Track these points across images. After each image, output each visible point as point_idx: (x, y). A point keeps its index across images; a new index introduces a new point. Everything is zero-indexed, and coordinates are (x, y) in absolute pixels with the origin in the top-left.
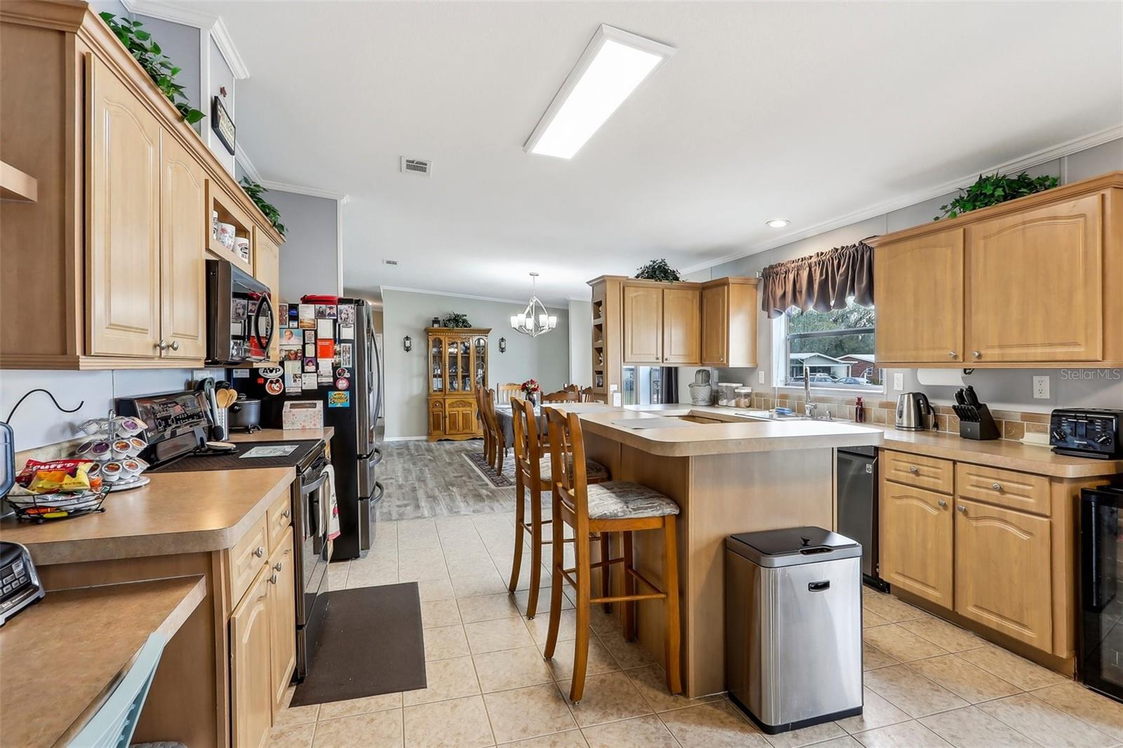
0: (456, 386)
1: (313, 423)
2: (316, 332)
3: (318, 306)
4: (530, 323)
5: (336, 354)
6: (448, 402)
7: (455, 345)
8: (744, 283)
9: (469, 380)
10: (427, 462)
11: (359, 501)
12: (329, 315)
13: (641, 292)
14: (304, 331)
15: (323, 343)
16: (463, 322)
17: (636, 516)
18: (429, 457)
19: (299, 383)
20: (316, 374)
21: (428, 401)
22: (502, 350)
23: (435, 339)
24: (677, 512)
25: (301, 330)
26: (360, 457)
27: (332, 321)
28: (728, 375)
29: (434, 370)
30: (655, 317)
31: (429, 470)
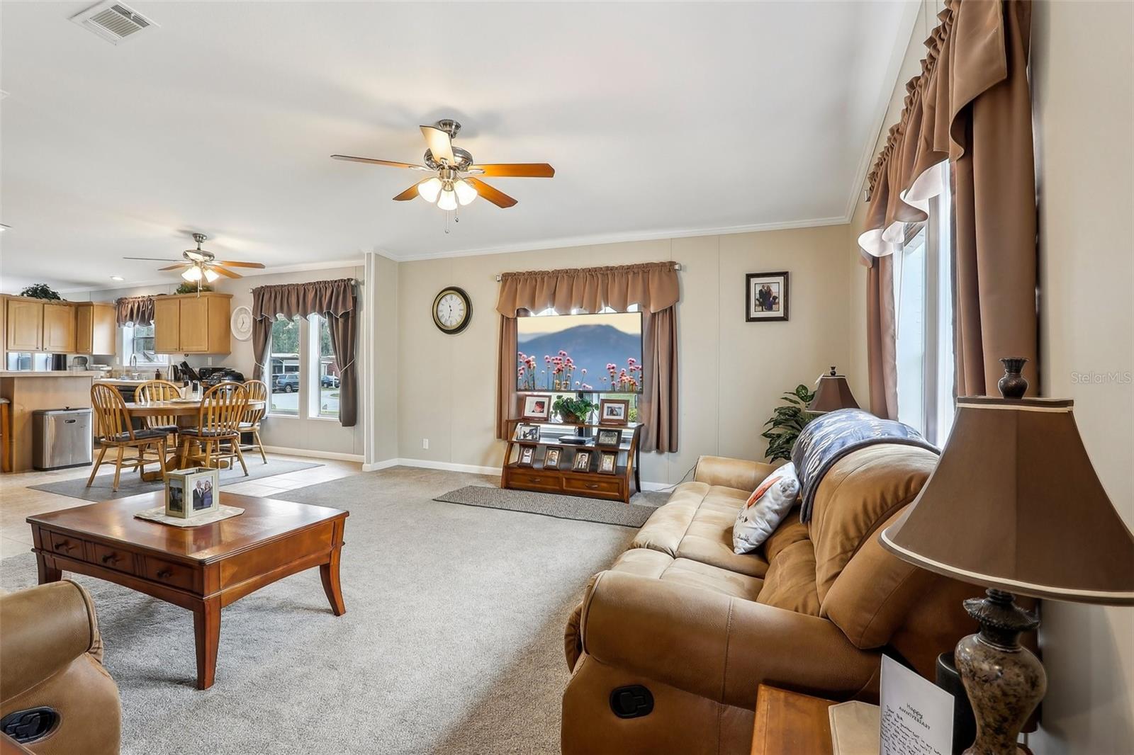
8: (105, 306)
13: (24, 305)
24: (8, 402)
28: (99, 360)
30: (36, 322)
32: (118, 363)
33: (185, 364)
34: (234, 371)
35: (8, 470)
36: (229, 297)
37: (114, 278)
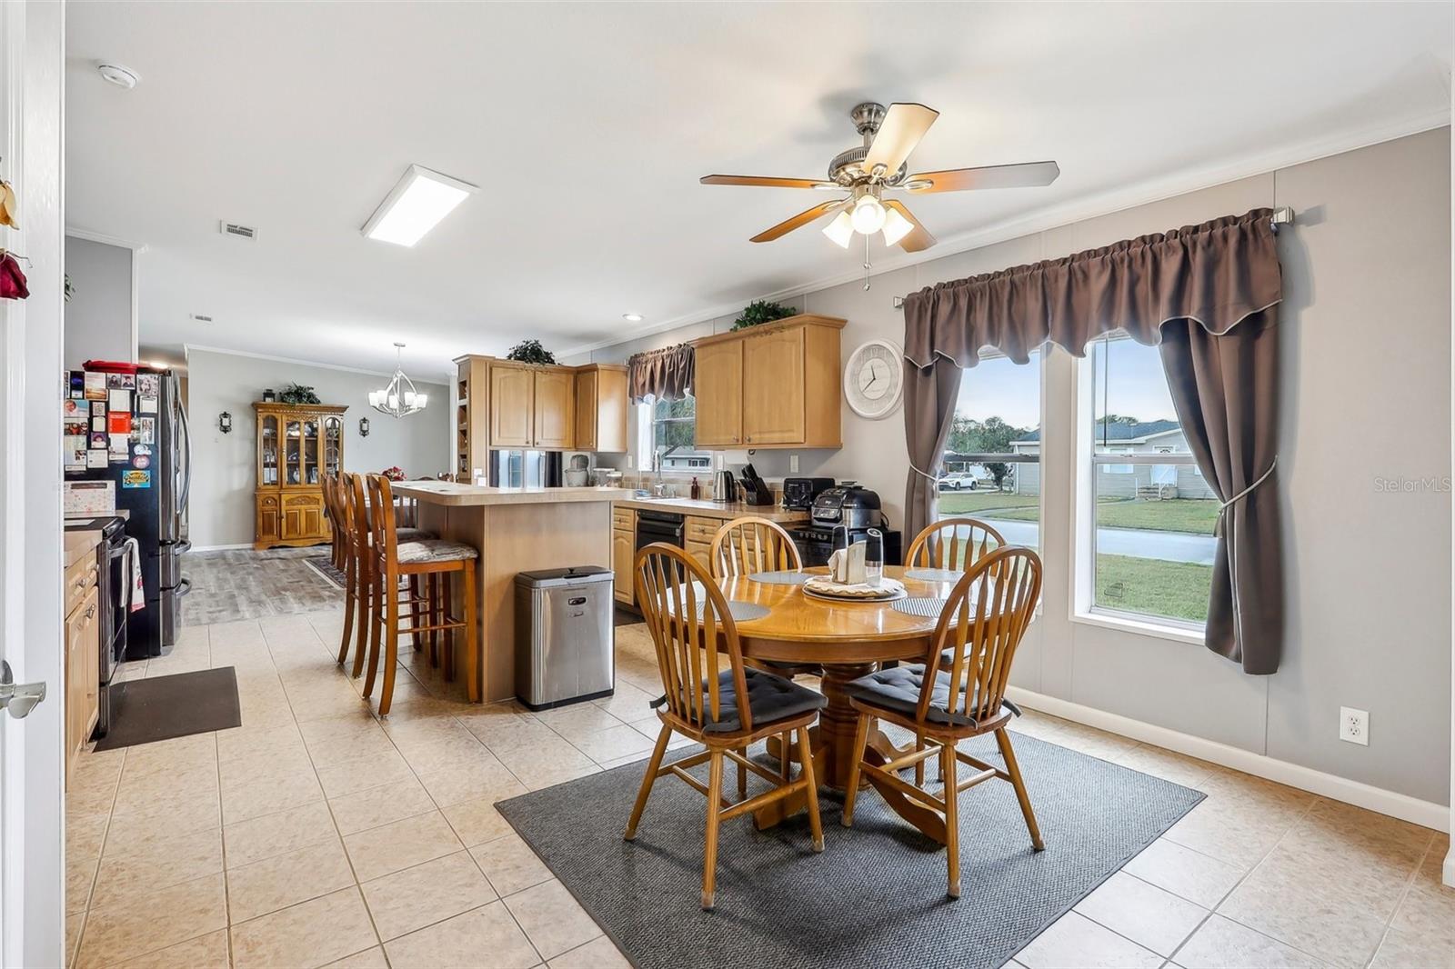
0: (296, 477)
1: (103, 505)
2: (107, 404)
3: (110, 375)
4: (394, 402)
5: (133, 429)
6: (285, 498)
7: (297, 426)
8: (613, 369)
9: (317, 470)
10: (250, 570)
11: (161, 593)
12: (125, 385)
13: (511, 373)
14: (91, 403)
15: (117, 417)
16: (309, 397)
17: (439, 560)
18: (255, 566)
19: (83, 461)
20: (106, 451)
21: (255, 497)
22: (364, 433)
23: (267, 417)
24: (475, 556)
25: (87, 401)
26: (163, 543)
27: (128, 392)
28: (605, 460)
29: (265, 456)
30: (526, 400)
31: (255, 578)
32: (630, 465)
33: (750, 471)
34: (860, 488)
35: (476, 698)
36: (839, 324)
37: (628, 317)
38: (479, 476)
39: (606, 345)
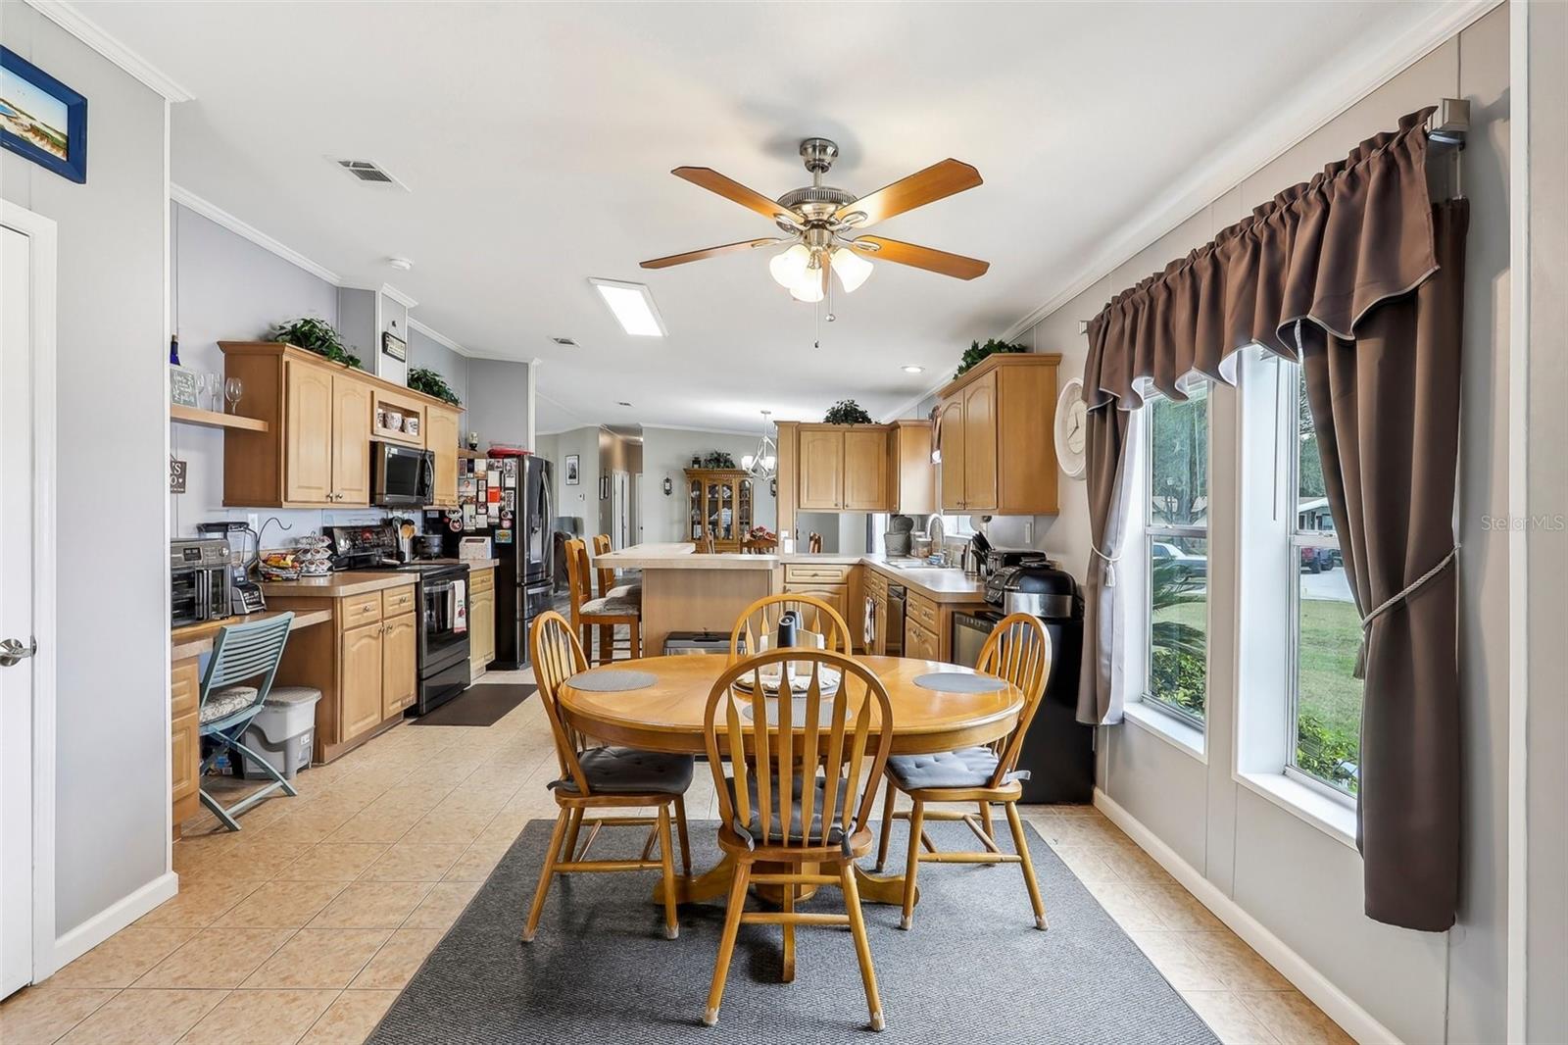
1: (483, 555)
2: (487, 481)
3: (489, 460)
5: (501, 499)
12: (497, 467)
14: (478, 481)
15: (492, 491)
16: (726, 462)
19: (474, 522)
20: (486, 515)
23: (695, 482)
25: (475, 480)
26: (519, 585)
27: (499, 472)
37: (907, 370)
38: (786, 538)
39: (924, 397)
